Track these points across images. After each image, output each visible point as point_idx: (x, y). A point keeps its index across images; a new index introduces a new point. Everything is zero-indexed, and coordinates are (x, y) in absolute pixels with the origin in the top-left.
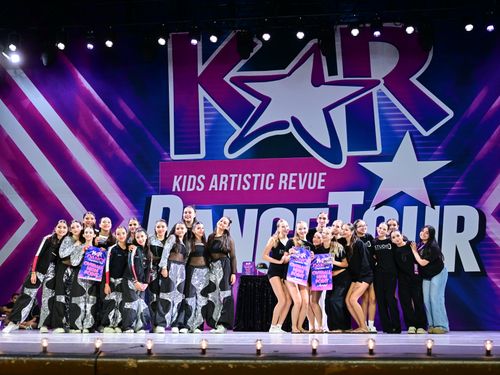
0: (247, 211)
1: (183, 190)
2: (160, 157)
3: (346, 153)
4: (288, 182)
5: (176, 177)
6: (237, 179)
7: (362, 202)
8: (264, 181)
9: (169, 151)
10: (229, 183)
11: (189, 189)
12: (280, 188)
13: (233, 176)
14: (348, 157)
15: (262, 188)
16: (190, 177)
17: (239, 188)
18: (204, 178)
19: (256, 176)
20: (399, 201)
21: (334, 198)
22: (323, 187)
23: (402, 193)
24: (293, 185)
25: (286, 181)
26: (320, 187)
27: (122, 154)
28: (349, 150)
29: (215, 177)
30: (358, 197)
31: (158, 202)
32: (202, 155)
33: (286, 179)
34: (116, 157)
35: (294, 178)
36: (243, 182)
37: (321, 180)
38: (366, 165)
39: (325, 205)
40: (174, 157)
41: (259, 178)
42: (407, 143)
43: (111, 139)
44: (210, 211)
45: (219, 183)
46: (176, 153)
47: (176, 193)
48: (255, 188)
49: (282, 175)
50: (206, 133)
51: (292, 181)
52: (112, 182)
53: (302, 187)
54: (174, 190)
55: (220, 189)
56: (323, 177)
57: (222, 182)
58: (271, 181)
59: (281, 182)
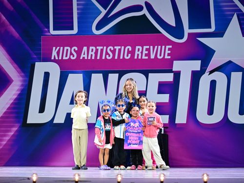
0: (110, 75)
1: (60, 58)
2: (42, 32)
3: (187, 31)
4: (142, 53)
5: (54, 48)
6: (102, 50)
7: (199, 69)
8: (123, 52)
9: (48, 28)
10: (96, 53)
11: (64, 58)
12: (136, 57)
13: (99, 48)
14: (189, 34)
15: (121, 57)
16: (66, 48)
17: (104, 58)
18: (76, 49)
19: (117, 48)
20: (228, 68)
21: (177, 65)
22: (169, 57)
23: (230, 62)
24: (146, 55)
25: (140, 52)
26: (166, 57)
27: (12, 29)
28: (190, 28)
29: (85, 48)
30: (196, 65)
31: (40, 68)
32: (75, 31)
33: (141, 50)
34: (7, 32)
35: (147, 50)
36: (107, 53)
37: (167, 52)
38: (203, 40)
39: (170, 71)
40: (52, 32)
41: (120, 50)
42: (234, 24)
43: (4, 18)
44: (81, 75)
45: (88, 53)
46: (54, 30)
47: (55, 61)
48: (116, 58)
49: (137, 47)
50: (78, 14)
51: (145, 52)
52: (5, 52)
53: (152, 57)
54: (53, 58)
55: (89, 58)
56: (169, 49)
57: (90, 53)
58: (129, 52)
59: (137, 52)
